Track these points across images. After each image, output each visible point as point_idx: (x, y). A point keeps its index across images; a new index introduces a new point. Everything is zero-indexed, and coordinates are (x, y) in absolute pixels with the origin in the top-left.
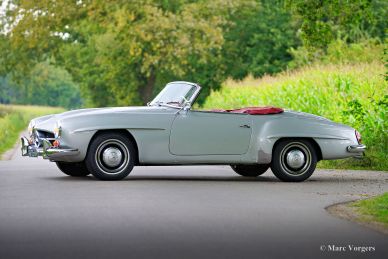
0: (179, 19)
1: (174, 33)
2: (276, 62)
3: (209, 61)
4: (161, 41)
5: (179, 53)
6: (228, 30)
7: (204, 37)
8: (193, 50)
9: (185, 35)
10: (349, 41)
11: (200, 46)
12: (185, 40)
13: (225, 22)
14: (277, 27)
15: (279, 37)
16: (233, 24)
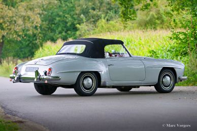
0: (17, 11)
1: (15, 18)
2: (69, 32)
3: (33, 33)
4: (8, 23)
5: (17, 29)
6: (42, 16)
7: (31, 20)
8: (25, 27)
9: (20, 19)
10: (107, 20)
11: (28, 25)
12: (20, 22)
13: (41, 12)
14: (68, 14)
15: (70, 19)
16: (45, 13)
